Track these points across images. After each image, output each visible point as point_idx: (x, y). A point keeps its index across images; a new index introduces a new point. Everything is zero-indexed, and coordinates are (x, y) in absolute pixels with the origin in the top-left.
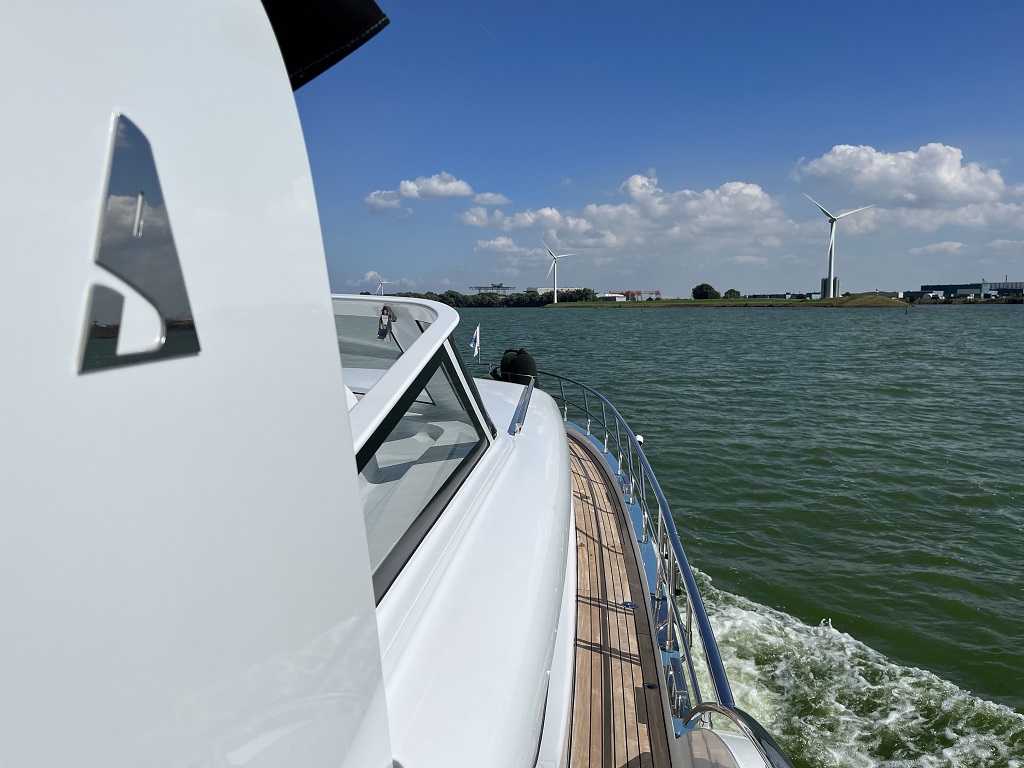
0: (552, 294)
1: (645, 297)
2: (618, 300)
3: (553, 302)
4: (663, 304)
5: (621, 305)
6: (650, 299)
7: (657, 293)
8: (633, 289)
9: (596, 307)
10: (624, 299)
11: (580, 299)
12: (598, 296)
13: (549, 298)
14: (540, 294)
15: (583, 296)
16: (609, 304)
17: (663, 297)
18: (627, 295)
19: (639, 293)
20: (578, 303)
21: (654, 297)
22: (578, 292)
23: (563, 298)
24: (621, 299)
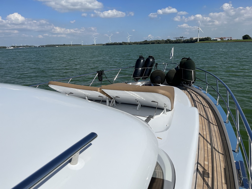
0: (197, 39)
1: (227, 39)
2: (218, 40)
3: (197, 41)
4: (233, 41)
5: (219, 42)
6: (228, 40)
7: (231, 38)
8: (223, 37)
10: (220, 40)
11: (206, 40)
12: (212, 39)
13: (196, 40)
14: (194, 39)
15: (207, 39)
16: (215, 41)
17: (233, 39)
18: (221, 39)
19: (225, 38)
20: (205, 42)
21: (230, 39)
22: (206, 38)
23: (201, 40)
24: (219, 40)
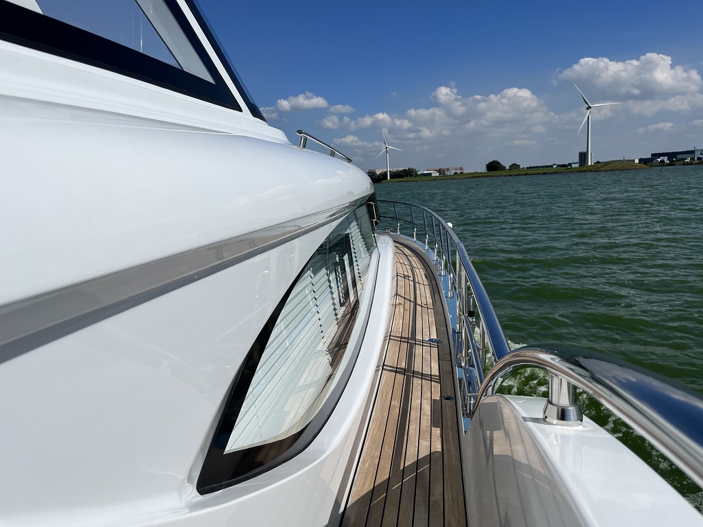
0: (385, 174)
1: (452, 172)
2: (433, 175)
3: (387, 179)
4: (466, 176)
5: (435, 179)
6: (456, 173)
7: (461, 169)
8: (443, 167)
9: (417, 181)
10: (438, 174)
11: (406, 176)
12: (419, 173)
13: (384, 176)
14: (378, 173)
15: (408, 173)
16: (426, 178)
17: (465, 171)
18: (439, 171)
19: (448, 170)
20: (405, 179)
21: (458, 172)
22: (405, 171)
23: (395, 175)
24: (435, 174)
